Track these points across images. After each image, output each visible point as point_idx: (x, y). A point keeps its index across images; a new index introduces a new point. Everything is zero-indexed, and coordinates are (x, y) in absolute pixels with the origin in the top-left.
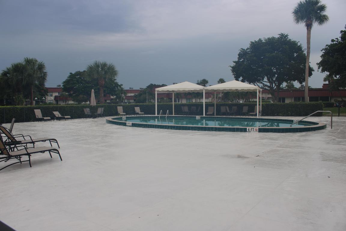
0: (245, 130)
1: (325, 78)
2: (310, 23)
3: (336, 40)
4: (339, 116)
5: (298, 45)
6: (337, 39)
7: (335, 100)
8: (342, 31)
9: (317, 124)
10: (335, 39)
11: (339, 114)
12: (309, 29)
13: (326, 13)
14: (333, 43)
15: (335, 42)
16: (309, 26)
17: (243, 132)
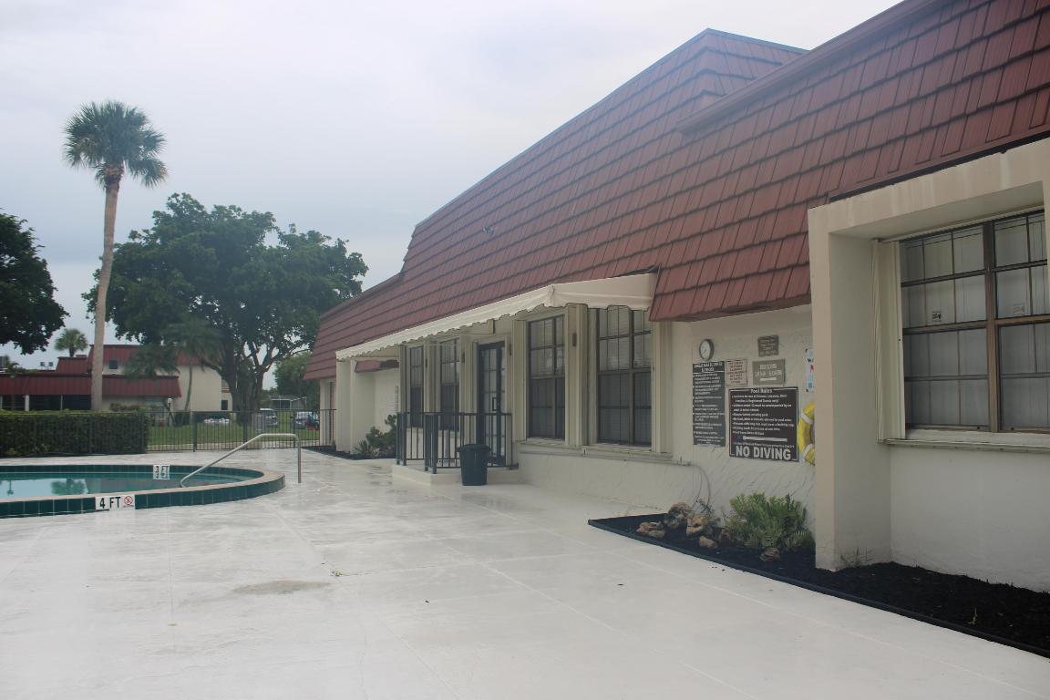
0: (89, 506)
1: (60, 340)
2: (118, 173)
3: (145, 234)
4: (195, 449)
5: (21, 231)
6: (146, 231)
7: (112, 405)
8: (157, 214)
9: (259, 474)
10: (140, 232)
11: (195, 446)
12: (113, 191)
13: (162, 155)
14: (131, 241)
15: (137, 241)
16: (111, 182)
17: (80, 513)
